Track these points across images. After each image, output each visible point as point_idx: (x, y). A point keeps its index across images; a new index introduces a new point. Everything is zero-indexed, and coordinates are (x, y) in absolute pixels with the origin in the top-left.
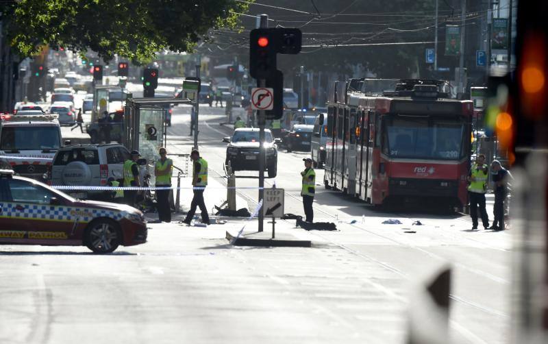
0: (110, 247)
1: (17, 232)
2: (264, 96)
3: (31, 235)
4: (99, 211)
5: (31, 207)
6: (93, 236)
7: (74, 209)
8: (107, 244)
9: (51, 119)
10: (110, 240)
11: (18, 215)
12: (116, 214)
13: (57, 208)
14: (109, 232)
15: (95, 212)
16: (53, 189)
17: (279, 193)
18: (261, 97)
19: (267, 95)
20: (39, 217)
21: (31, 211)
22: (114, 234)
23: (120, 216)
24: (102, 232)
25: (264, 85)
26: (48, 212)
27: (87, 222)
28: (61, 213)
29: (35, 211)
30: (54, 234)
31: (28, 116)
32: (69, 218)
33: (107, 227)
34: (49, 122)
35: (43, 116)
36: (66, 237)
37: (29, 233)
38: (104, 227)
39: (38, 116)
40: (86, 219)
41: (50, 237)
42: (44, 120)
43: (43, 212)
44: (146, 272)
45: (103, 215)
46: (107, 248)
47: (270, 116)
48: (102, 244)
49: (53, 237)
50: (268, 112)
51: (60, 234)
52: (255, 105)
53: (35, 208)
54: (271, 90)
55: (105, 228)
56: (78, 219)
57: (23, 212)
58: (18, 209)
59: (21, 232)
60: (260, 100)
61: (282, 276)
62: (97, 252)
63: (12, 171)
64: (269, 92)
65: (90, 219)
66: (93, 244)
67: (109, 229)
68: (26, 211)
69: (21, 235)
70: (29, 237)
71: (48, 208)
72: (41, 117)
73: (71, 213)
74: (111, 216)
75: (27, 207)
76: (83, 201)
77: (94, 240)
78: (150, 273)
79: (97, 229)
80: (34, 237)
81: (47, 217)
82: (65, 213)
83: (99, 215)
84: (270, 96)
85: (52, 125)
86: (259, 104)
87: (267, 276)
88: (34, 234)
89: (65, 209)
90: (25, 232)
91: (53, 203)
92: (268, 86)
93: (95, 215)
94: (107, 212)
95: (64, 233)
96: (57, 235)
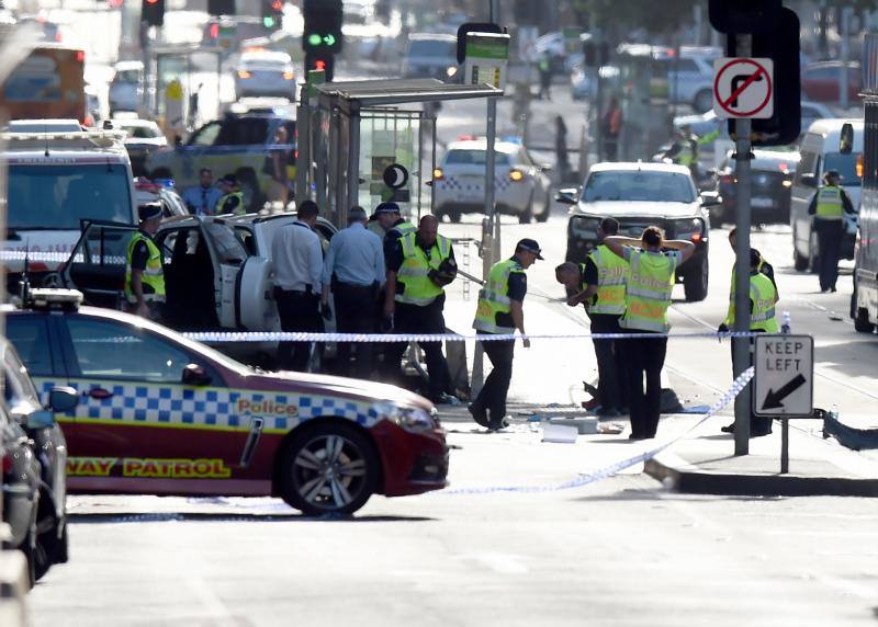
0: (349, 499)
1: (94, 461)
2: (748, 79)
3: (130, 468)
4: (317, 401)
5: (130, 389)
6: (300, 468)
7: (246, 395)
8: (340, 492)
9: (106, 143)
10: (347, 481)
11: (94, 413)
12: (363, 409)
13: (201, 394)
14: (345, 459)
15: (305, 402)
16: (188, 340)
17: (798, 347)
18: (740, 84)
19: (757, 77)
20: (152, 419)
21: (129, 402)
22: (361, 462)
23: (373, 413)
24: (326, 459)
25: (749, 51)
26: (176, 405)
27: (285, 431)
28: (211, 408)
29: (141, 403)
30: (193, 464)
31: (40, 136)
32: (234, 421)
33: (340, 444)
34: (99, 153)
35: (84, 135)
36: (228, 472)
37: (126, 461)
38: (330, 444)
39: (70, 135)
40: (281, 423)
41: (183, 473)
42: (85, 148)
43: (165, 405)
44: (475, 567)
45: (328, 412)
46: (340, 504)
47: (766, 136)
48: (326, 491)
49: (193, 474)
50: (758, 125)
51: (212, 463)
52: (724, 106)
53: (142, 392)
54: (768, 64)
55: (335, 445)
56: (258, 424)
57: (109, 404)
58: (96, 397)
59: (104, 461)
60: (735, 91)
61: (853, 578)
62: (311, 512)
63: (74, 293)
64: (761, 69)
65: (292, 423)
66: (302, 491)
67: (346, 450)
68: (117, 402)
69: (104, 467)
70: (125, 473)
71: (177, 392)
72: (77, 139)
73: (241, 407)
74: (351, 415)
75: (119, 391)
76: (271, 375)
77: (303, 482)
78: (488, 570)
79: (313, 449)
80: (140, 473)
81: (175, 421)
82: (223, 408)
83: (316, 410)
84: (764, 81)
85: (108, 159)
86: (735, 104)
87: (812, 578)
88: (139, 467)
89: (223, 394)
90: (113, 461)
91: (190, 379)
92: (757, 53)
93: (306, 413)
94: (340, 404)
95: (220, 462)
96: (202, 467)
